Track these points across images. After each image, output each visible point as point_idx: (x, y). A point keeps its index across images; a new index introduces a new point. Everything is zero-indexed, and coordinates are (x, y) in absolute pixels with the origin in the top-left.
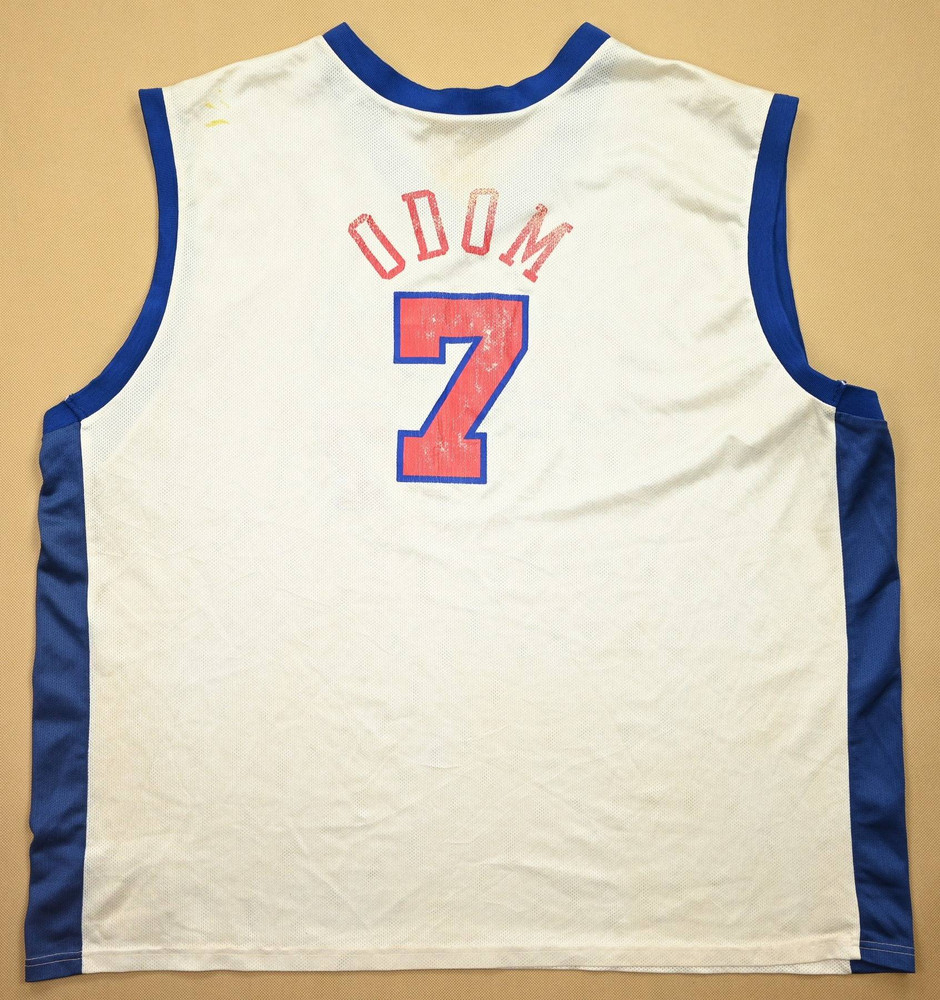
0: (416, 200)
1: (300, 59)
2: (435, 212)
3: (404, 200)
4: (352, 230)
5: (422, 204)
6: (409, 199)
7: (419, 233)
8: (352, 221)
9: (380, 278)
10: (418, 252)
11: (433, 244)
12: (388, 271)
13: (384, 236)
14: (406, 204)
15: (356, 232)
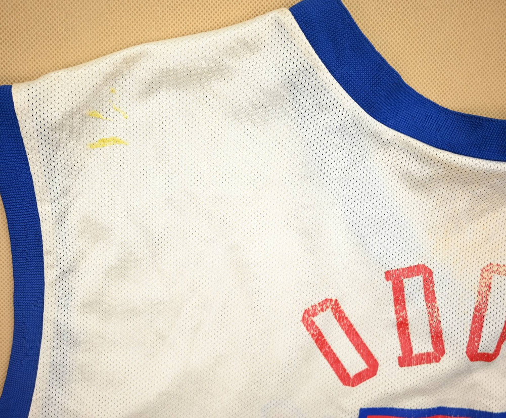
0: (405, 280)
1: (249, 46)
2: (430, 296)
3: (387, 279)
4: (308, 318)
5: (413, 286)
6: (396, 278)
7: (403, 326)
8: (309, 306)
9: (340, 384)
10: (400, 353)
11: (421, 344)
12: (352, 374)
13: (351, 325)
14: (389, 285)
15: (313, 323)
